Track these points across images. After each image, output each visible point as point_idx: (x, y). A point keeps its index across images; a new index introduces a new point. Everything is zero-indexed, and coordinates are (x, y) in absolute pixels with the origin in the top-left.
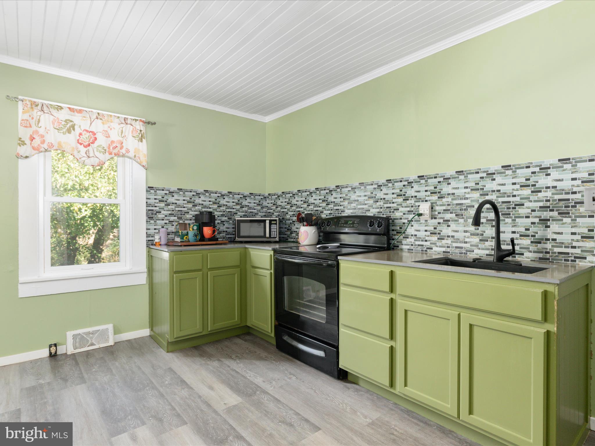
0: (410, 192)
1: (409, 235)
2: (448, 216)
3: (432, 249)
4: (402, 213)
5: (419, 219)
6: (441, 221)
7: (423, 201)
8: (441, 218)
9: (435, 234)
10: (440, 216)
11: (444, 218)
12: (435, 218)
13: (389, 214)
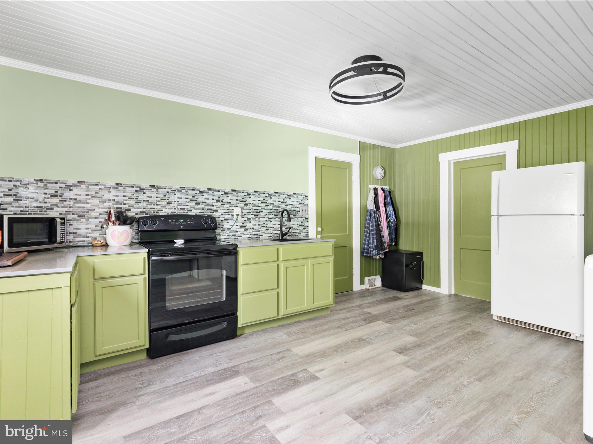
0: (226, 200)
1: (225, 229)
2: (250, 216)
3: (241, 236)
4: (220, 214)
5: (232, 218)
6: (246, 219)
7: (235, 206)
8: (246, 217)
9: (243, 227)
10: (246, 216)
11: (248, 217)
12: (243, 217)
13: (209, 214)
